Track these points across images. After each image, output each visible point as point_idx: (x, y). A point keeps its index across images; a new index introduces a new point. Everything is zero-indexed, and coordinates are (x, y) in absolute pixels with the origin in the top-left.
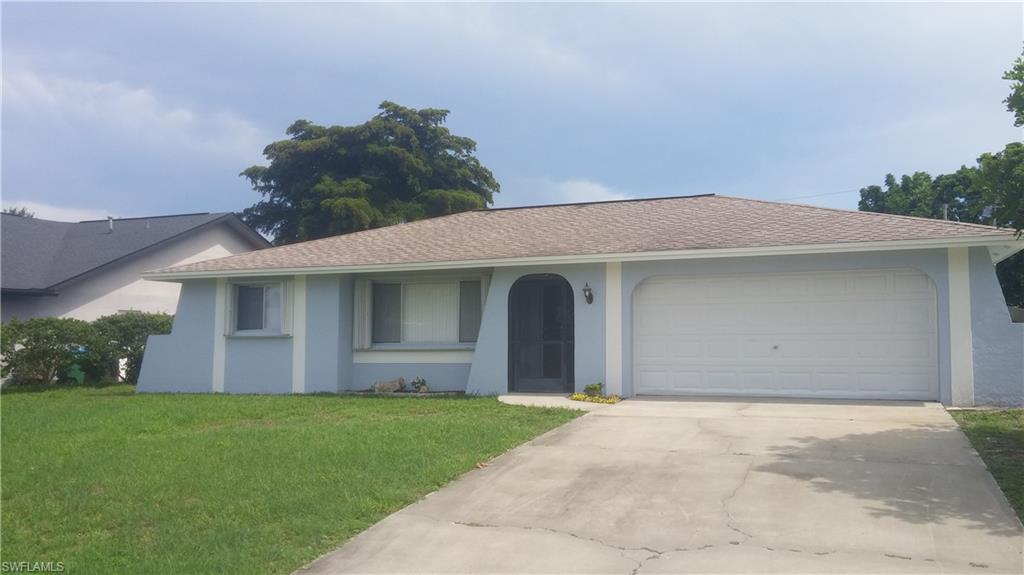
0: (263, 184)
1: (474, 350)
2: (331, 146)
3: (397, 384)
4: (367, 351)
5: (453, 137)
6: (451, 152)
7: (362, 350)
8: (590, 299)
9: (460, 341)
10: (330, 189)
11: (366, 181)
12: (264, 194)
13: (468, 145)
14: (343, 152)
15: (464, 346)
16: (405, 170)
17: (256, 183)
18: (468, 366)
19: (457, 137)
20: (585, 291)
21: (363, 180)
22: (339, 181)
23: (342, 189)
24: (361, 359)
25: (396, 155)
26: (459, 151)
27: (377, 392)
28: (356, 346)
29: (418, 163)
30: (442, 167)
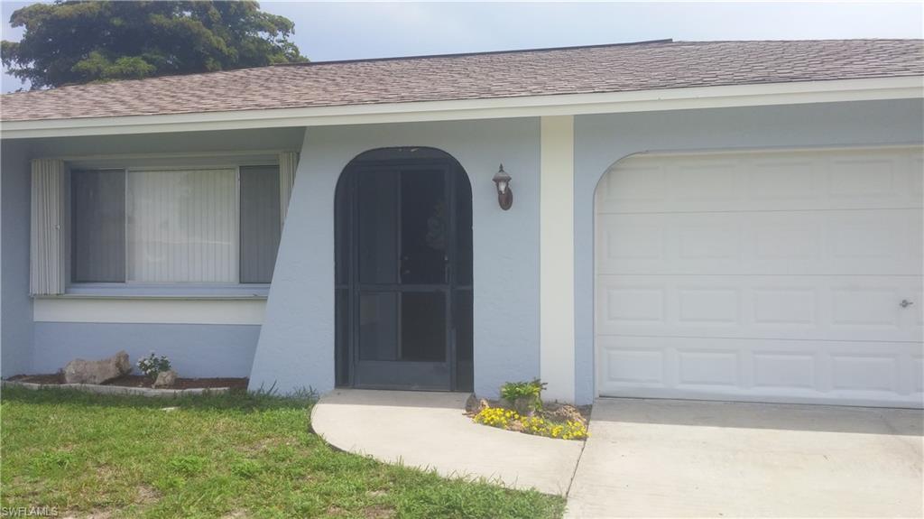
0: (18, 67)
1: (264, 300)
2: (100, 13)
3: (112, 366)
4: (58, 297)
5: (265, 15)
6: (263, 35)
7: (46, 297)
8: (506, 201)
9: (241, 282)
10: (98, 68)
11: (149, 61)
12: (23, 80)
13: (284, 26)
14: (117, 22)
15: (248, 291)
16: (201, 49)
17: (9, 65)
18: (254, 332)
19: (269, 16)
20: (497, 181)
21: (144, 59)
22: (113, 60)
23: (115, 68)
24: (45, 313)
25: (189, 29)
26: (273, 34)
27: (70, 384)
28: (35, 289)
29: (219, 42)
30: (250, 50)
